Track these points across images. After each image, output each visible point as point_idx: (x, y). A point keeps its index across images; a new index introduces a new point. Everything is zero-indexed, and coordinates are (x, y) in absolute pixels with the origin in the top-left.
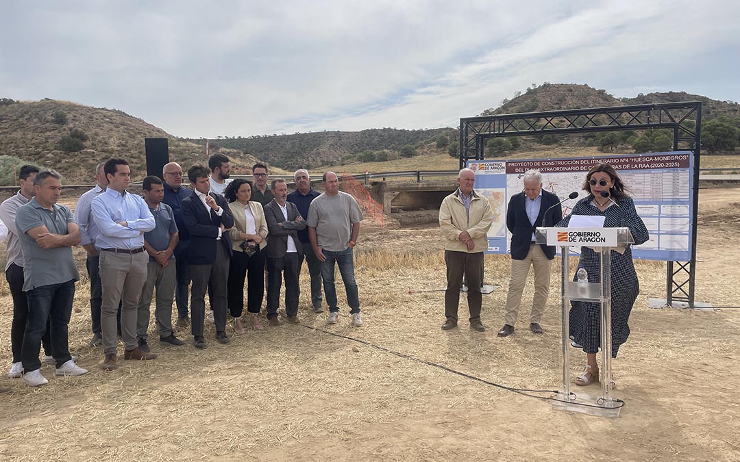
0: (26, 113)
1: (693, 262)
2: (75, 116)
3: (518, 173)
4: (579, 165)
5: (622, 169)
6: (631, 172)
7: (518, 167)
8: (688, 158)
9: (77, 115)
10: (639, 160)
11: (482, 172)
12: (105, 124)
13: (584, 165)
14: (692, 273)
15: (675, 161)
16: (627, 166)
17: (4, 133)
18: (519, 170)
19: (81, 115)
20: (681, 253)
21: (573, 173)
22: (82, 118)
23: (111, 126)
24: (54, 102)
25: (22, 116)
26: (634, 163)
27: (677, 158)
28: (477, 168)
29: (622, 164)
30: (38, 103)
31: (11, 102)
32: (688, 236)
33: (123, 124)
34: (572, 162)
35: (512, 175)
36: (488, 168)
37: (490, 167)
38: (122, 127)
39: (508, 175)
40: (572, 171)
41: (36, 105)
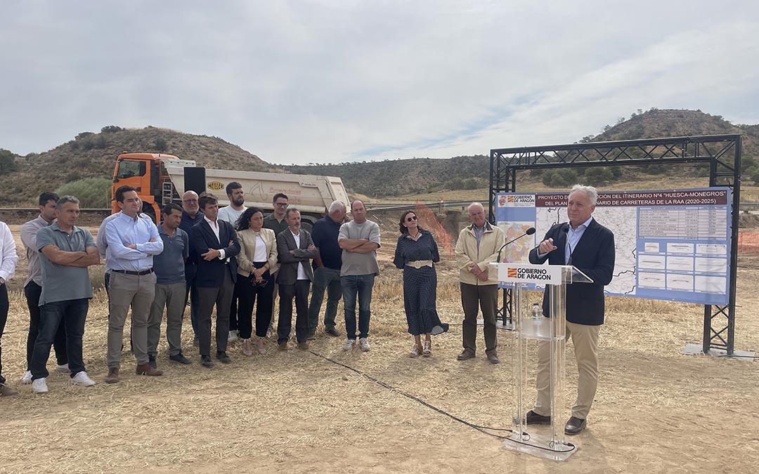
0: (130, 139)
1: (731, 306)
2: (174, 143)
3: (548, 206)
4: (611, 200)
5: (656, 204)
6: (664, 207)
7: (548, 200)
8: (725, 195)
9: (176, 142)
10: (674, 195)
11: (511, 205)
12: (200, 151)
13: (615, 200)
14: (731, 317)
15: (711, 197)
16: (661, 202)
17: (110, 158)
18: (549, 203)
19: (180, 142)
20: (718, 296)
21: (605, 208)
22: (181, 144)
23: (207, 153)
24: (157, 130)
25: (127, 143)
26: (668, 199)
27: (714, 194)
28: (507, 200)
29: (655, 199)
30: (142, 130)
31: (118, 129)
32: (725, 279)
33: (217, 151)
34: (603, 197)
35: (542, 208)
36: (517, 201)
37: (519, 200)
38: (216, 154)
39: (538, 208)
40: (604, 205)
41: (139, 132)
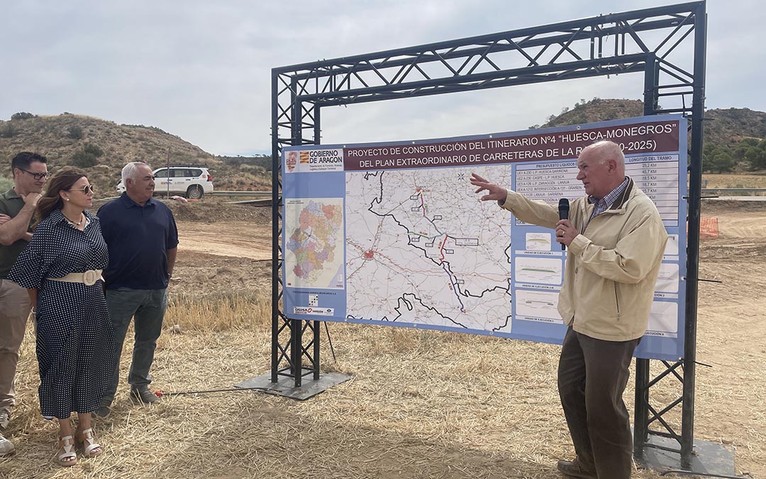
0: (42, 127)
1: (689, 362)
2: (92, 131)
3: (365, 168)
4: (468, 152)
5: (545, 158)
6: (560, 163)
7: (365, 158)
8: (676, 130)
9: (94, 130)
10: (577, 138)
11: (305, 168)
12: (122, 140)
13: (475, 152)
14: (688, 382)
15: (646, 137)
16: (554, 152)
17: (18, 147)
18: (365, 164)
19: (99, 129)
20: (658, 339)
21: (457, 169)
22: (99, 132)
23: (129, 141)
24: (72, 116)
25: (38, 130)
26: (567, 145)
27: (652, 130)
28: (298, 160)
29: (544, 147)
30: (55, 117)
31: (29, 116)
32: (675, 305)
33: (141, 139)
34: (454, 147)
35: (355, 173)
36: (314, 161)
37: (318, 158)
38: (140, 143)
39: (348, 174)
40: (455, 164)
41: (53, 119)
